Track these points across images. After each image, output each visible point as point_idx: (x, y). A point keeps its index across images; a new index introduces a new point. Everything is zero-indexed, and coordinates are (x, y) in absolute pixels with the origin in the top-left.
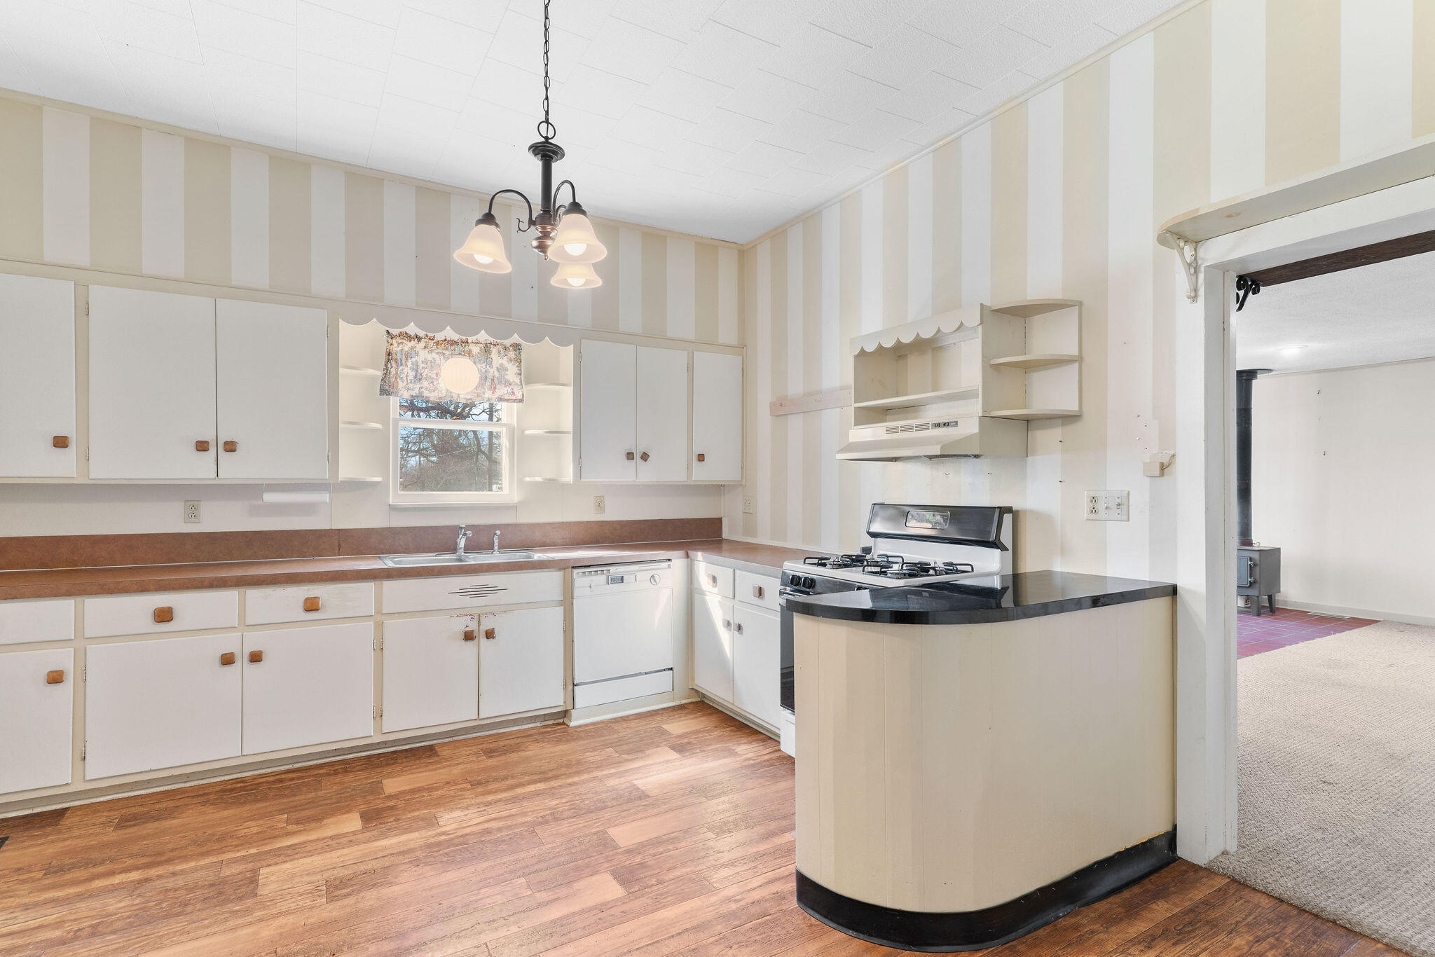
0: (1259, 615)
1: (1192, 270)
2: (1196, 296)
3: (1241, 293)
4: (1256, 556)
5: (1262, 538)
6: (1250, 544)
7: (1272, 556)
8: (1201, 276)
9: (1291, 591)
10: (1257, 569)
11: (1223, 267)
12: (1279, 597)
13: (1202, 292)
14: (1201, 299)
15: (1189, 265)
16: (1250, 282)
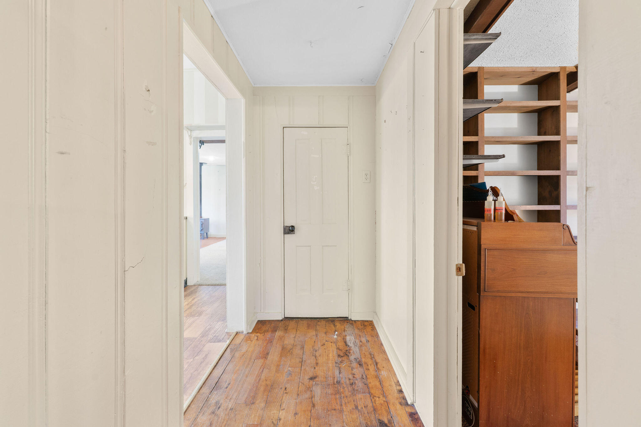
0: (204, 239)
1: (190, 137)
2: (191, 144)
3: (200, 144)
4: (203, 221)
5: (204, 216)
6: (202, 218)
7: (207, 220)
8: (192, 139)
9: (212, 232)
10: (203, 224)
11: (197, 138)
12: (209, 234)
13: (192, 143)
14: (192, 145)
15: (190, 136)
16: (202, 142)
